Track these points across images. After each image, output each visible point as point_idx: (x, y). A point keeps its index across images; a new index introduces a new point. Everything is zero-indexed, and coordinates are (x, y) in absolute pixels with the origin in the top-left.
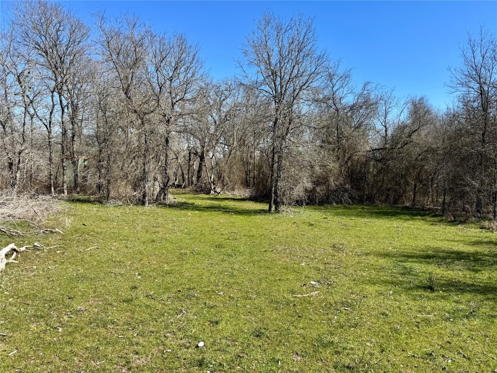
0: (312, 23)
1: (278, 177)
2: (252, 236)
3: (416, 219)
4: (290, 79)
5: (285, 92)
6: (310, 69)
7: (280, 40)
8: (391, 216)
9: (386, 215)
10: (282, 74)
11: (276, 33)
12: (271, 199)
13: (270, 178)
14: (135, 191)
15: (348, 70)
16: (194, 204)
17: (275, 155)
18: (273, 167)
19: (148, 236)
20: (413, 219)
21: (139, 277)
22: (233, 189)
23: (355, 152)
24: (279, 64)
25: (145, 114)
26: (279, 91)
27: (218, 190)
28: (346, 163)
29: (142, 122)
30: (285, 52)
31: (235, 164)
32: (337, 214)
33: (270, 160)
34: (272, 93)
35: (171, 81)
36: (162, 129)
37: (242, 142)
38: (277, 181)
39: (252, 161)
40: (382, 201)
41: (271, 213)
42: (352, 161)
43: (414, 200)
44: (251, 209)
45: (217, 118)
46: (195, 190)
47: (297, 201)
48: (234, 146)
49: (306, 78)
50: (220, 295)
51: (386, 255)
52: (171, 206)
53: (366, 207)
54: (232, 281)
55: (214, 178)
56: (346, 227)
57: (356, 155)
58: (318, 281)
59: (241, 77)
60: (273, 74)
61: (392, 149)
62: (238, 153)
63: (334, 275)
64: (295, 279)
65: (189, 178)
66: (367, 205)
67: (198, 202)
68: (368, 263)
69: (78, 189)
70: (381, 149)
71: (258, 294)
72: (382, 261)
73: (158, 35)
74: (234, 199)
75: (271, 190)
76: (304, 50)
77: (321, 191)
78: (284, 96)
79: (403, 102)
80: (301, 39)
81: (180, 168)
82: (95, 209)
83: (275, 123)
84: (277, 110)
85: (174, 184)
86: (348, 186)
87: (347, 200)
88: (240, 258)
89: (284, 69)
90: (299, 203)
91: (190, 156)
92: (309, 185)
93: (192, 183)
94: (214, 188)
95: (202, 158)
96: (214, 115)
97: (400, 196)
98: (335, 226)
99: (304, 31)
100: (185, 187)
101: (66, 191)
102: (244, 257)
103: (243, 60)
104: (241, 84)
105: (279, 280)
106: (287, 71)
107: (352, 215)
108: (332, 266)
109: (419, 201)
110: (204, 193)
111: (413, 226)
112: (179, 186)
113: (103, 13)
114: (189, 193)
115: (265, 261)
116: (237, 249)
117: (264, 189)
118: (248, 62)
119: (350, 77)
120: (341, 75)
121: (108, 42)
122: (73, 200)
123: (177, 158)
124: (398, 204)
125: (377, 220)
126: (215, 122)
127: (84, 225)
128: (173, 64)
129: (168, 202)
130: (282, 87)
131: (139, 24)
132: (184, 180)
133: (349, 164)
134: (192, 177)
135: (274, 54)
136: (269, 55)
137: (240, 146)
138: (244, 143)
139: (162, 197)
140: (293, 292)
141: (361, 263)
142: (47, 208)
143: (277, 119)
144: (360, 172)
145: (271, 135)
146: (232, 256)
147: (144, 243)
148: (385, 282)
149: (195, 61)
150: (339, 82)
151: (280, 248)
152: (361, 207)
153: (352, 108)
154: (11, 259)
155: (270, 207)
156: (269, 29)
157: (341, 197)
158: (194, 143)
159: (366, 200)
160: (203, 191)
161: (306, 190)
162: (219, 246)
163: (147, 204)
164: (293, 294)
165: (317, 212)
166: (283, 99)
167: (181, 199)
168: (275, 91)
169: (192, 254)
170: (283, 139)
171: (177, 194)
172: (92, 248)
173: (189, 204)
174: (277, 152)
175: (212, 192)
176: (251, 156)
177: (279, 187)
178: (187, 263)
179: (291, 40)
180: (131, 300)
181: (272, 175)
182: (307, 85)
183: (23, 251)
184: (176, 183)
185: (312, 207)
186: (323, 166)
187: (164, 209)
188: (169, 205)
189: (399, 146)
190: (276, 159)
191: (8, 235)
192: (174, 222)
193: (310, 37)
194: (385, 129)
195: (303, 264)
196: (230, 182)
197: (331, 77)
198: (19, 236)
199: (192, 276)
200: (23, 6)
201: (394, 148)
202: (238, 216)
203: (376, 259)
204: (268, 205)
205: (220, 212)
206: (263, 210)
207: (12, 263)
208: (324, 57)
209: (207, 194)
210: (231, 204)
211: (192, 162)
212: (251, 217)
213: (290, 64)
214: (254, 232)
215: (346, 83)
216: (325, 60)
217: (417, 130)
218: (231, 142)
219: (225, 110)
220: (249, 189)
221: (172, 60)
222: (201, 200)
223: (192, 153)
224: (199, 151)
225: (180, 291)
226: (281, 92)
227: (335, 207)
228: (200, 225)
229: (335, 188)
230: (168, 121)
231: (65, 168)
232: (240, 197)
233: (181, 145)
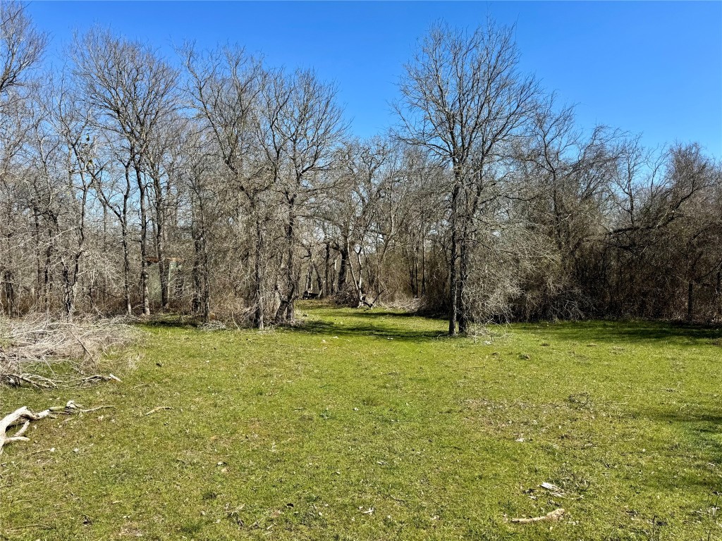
0: (510, 35)
1: (462, 279)
2: (425, 380)
3: (702, 344)
4: (476, 125)
5: (469, 144)
6: (508, 107)
7: (460, 64)
8: (656, 338)
9: (647, 337)
10: (464, 119)
11: (452, 56)
12: (453, 314)
13: (449, 280)
14: (248, 307)
15: (567, 108)
16: (333, 323)
17: (456, 246)
18: (453, 264)
19: (254, 383)
20: (696, 343)
21: (224, 470)
22: (392, 299)
23: (587, 236)
24: (458, 102)
25: (256, 191)
26: (460, 145)
27: (370, 301)
28: (572, 253)
29: (252, 203)
30: (467, 84)
31: (394, 261)
32: (565, 337)
33: (449, 252)
34: (447, 148)
35: (294, 141)
36: (282, 213)
37: (404, 227)
38: (461, 286)
39: (419, 256)
40: (634, 314)
41: (453, 337)
42: (581, 250)
43: (690, 310)
44: (420, 330)
45: (364, 195)
46: (336, 302)
47: (496, 317)
48: (392, 234)
49: (502, 122)
50: (367, 516)
51: (670, 417)
52: (298, 328)
53: (609, 324)
54: (391, 479)
55: (362, 283)
56: (582, 361)
57: (588, 241)
58: (557, 482)
59: (399, 128)
60: (448, 119)
61: (648, 228)
62: (398, 244)
63: (584, 465)
64: (510, 476)
65: (327, 283)
66: (609, 320)
67: (340, 321)
68: (642, 436)
69: (167, 305)
70: (629, 229)
71: (441, 514)
72: (667, 431)
73: (272, 71)
74: (394, 315)
75: (452, 301)
76: (498, 79)
77: (534, 299)
78: (468, 152)
79: (656, 154)
80: (493, 61)
81: (314, 270)
82: (183, 337)
83: (455, 195)
84: (457, 174)
85: (306, 292)
86: (577, 290)
87: (577, 312)
88: (404, 427)
89: (465, 110)
90: (498, 319)
91: (328, 252)
92: (515, 291)
93: (332, 290)
94: (364, 298)
95: (345, 254)
96: (361, 190)
97: (666, 304)
98: (564, 359)
99: (498, 48)
100: (322, 297)
101: (148, 309)
102: (412, 423)
103: (401, 102)
104: (399, 138)
105: (481, 477)
106: (471, 113)
107: (590, 338)
108: (576, 442)
109: (698, 312)
110: (349, 306)
111: (701, 358)
112: (313, 296)
113: (192, 46)
114: (327, 306)
115: (451, 433)
116: (399, 409)
117: (440, 298)
118: (409, 105)
119: (570, 119)
120: (557, 117)
121: (201, 89)
122: (154, 324)
123: (310, 255)
124: (661, 316)
125: (634, 346)
126: (363, 201)
127: (158, 364)
128: (296, 115)
129: (293, 322)
130: (463, 139)
131: (244, 59)
132: (320, 287)
133: (577, 254)
134: (332, 282)
135: (450, 88)
136: (441, 90)
137: (401, 233)
138: (406, 229)
139: (285, 314)
140: (510, 509)
141: (630, 435)
142: (108, 338)
143: (457, 189)
144: (596, 266)
145: (448, 215)
146: (390, 423)
147: (245, 396)
148: (691, 482)
149: (329, 109)
150: (553, 128)
151: (473, 403)
152: (601, 323)
153: (576, 167)
154: (17, 433)
155: (452, 328)
156: (441, 50)
157: (567, 308)
158: (335, 232)
159: (607, 311)
160: (347, 303)
161: (510, 300)
162: (369, 402)
163: (262, 327)
164: (511, 514)
165: (530, 333)
166: (467, 156)
167: (314, 316)
168: (454, 145)
169: (321, 419)
170: (468, 219)
171: (309, 308)
172: (158, 408)
173: (324, 324)
174: (458, 240)
175: (361, 304)
176: (417, 249)
177: (466, 296)
178: (311, 438)
179: (476, 65)
180: (197, 528)
181: (453, 277)
182: (504, 133)
183: (44, 418)
184: (309, 292)
185: (520, 325)
186: (536, 259)
187: (287, 333)
188: (295, 327)
189: (660, 223)
190: (458, 251)
191: (34, 387)
192: (299, 355)
193: (507, 58)
194: (629, 198)
195: (521, 440)
196: (388, 288)
197: (540, 122)
198: (51, 387)
199: (317, 467)
200: (85, 48)
201: (652, 228)
202: (401, 343)
203: (655, 427)
204: (448, 322)
205: (372, 337)
206: (440, 332)
207: (18, 441)
208: (531, 86)
209: (352, 307)
210: (389, 322)
211: (331, 260)
212: (422, 344)
213: (476, 102)
214: (428, 372)
215: (565, 128)
216: (532, 91)
217: (688, 196)
218: (388, 229)
219: (376, 182)
220: (417, 298)
221: (293, 109)
222: (344, 318)
223: (331, 247)
224: (341, 244)
225: (292, 505)
226: (463, 146)
227: (558, 325)
228: (339, 360)
229: (556, 294)
230: (292, 201)
231: (147, 276)
232: (402, 312)
233: (315, 236)
